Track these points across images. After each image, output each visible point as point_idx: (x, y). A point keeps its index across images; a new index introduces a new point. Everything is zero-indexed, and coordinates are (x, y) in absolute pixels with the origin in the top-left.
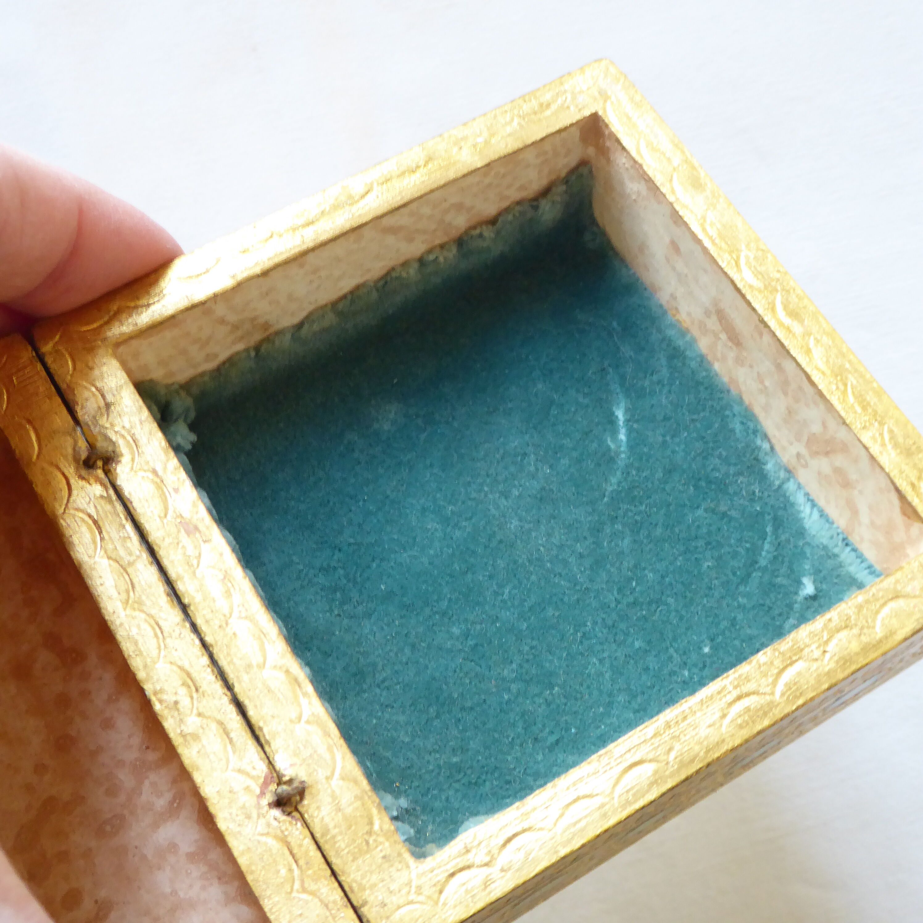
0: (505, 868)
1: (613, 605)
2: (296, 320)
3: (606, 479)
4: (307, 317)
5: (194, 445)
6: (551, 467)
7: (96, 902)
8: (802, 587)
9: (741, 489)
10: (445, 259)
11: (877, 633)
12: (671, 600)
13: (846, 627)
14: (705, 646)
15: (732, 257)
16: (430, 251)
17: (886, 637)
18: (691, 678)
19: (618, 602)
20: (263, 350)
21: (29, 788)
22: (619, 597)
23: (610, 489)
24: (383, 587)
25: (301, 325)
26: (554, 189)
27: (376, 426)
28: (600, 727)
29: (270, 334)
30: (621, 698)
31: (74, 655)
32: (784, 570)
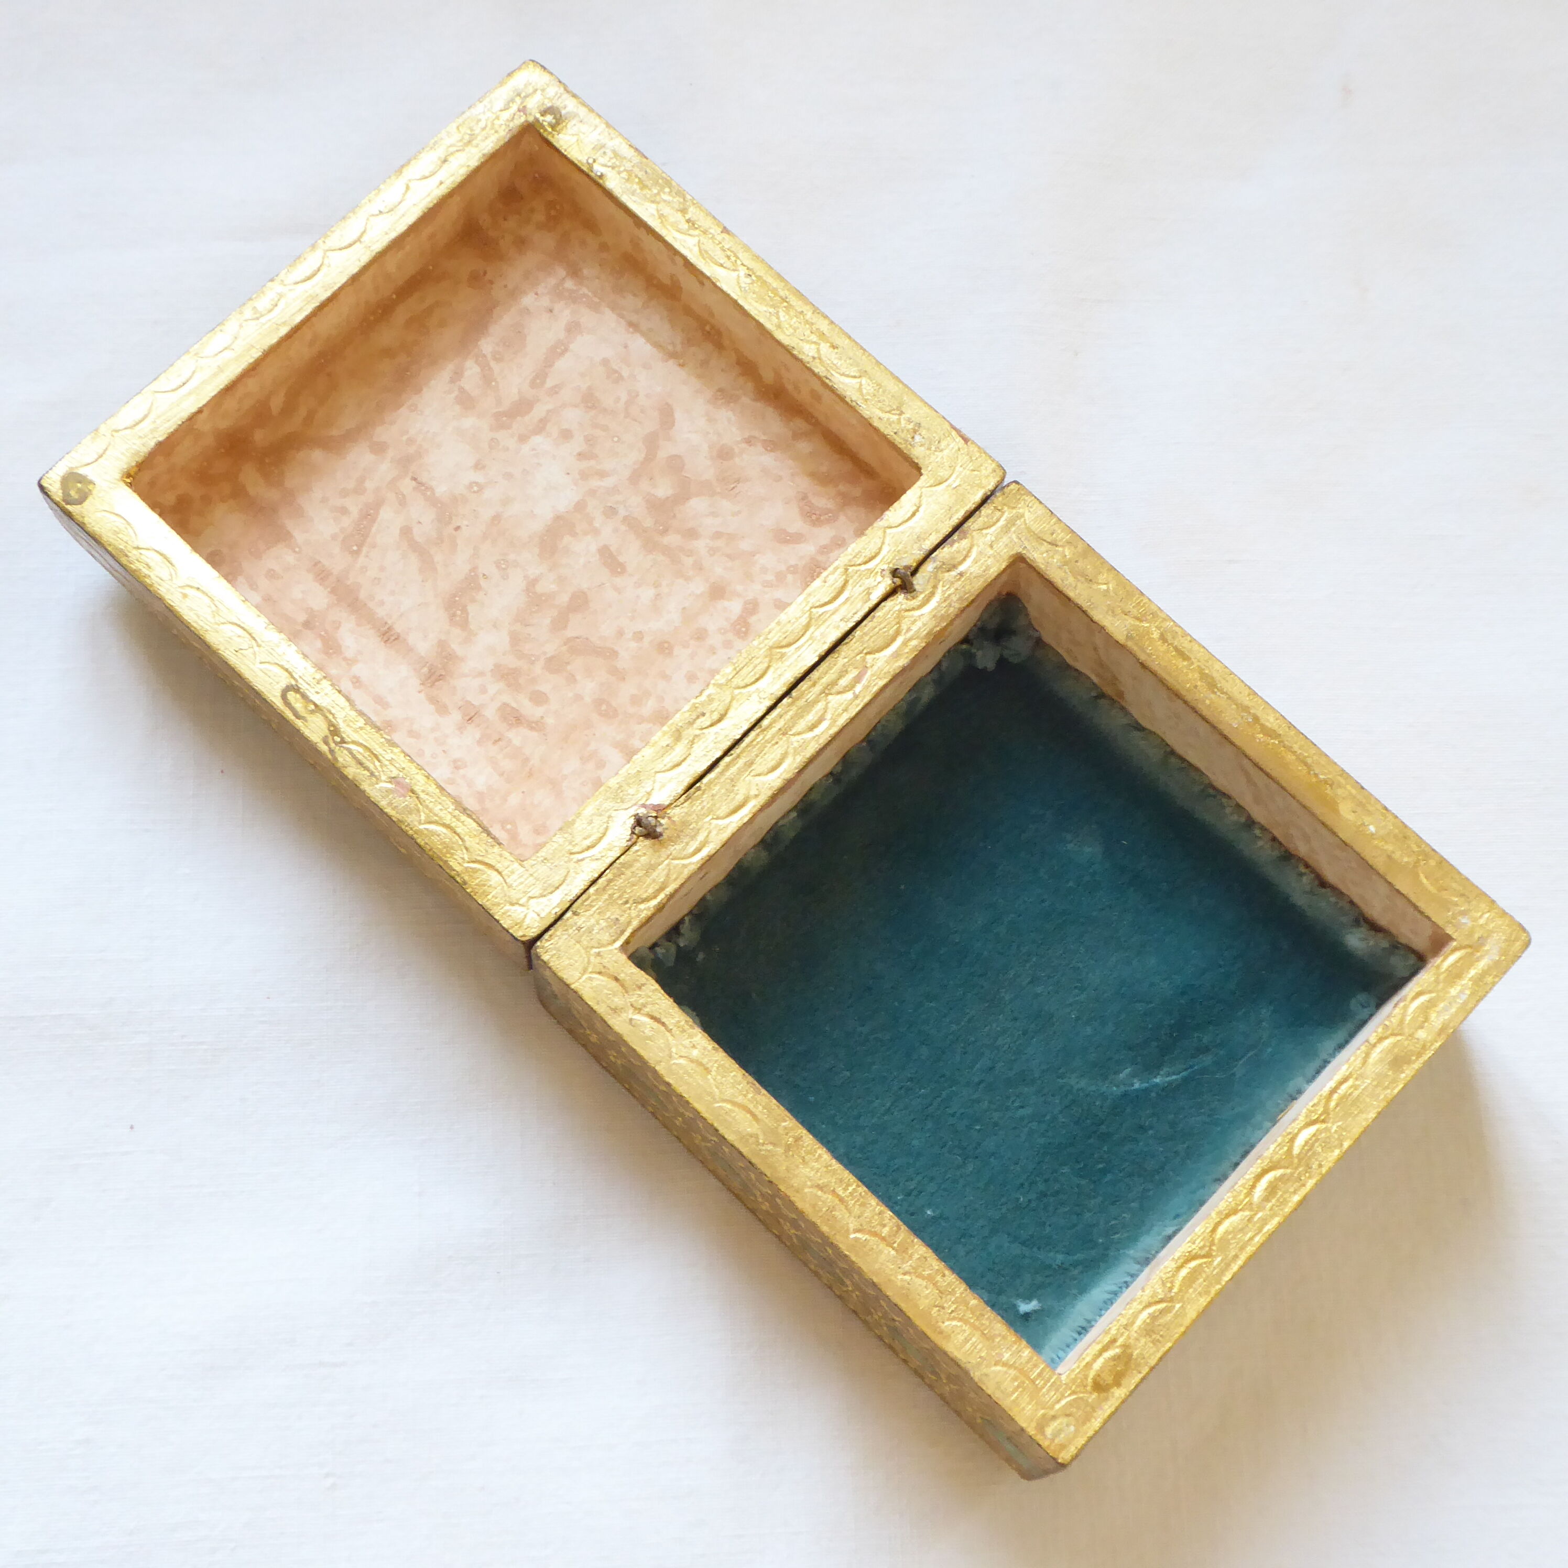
0: (633, 1022)
1: (950, 1111)
2: (1144, 723)
3: (1082, 1076)
4: (1151, 732)
5: (984, 670)
6: (1078, 1019)
7: (542, 717)
8: (1027, 1301)
9: (1115, 1219)
10: (1261, 847)
11: (943, 1323)
12: (970, 1168)
13: (941, 1292)
14: (934, 1211)
15: (1321, 1115)
16: (1263, 829)
17: (941, 1332)
18: (896, 1203)
19: (953, 1115)
20: (1102, 702)
21: (620, 633)
22: (958, 1115)
23: (1073, 1081)
24: (902, 887)
25: (1139, 728)
26: (1380, 935)
27: (1069, 837)
28: (823, 1123)
29: (1119, 702)
30: (859, 1140)
31: (744, 629)
32: (1039, 1279)
